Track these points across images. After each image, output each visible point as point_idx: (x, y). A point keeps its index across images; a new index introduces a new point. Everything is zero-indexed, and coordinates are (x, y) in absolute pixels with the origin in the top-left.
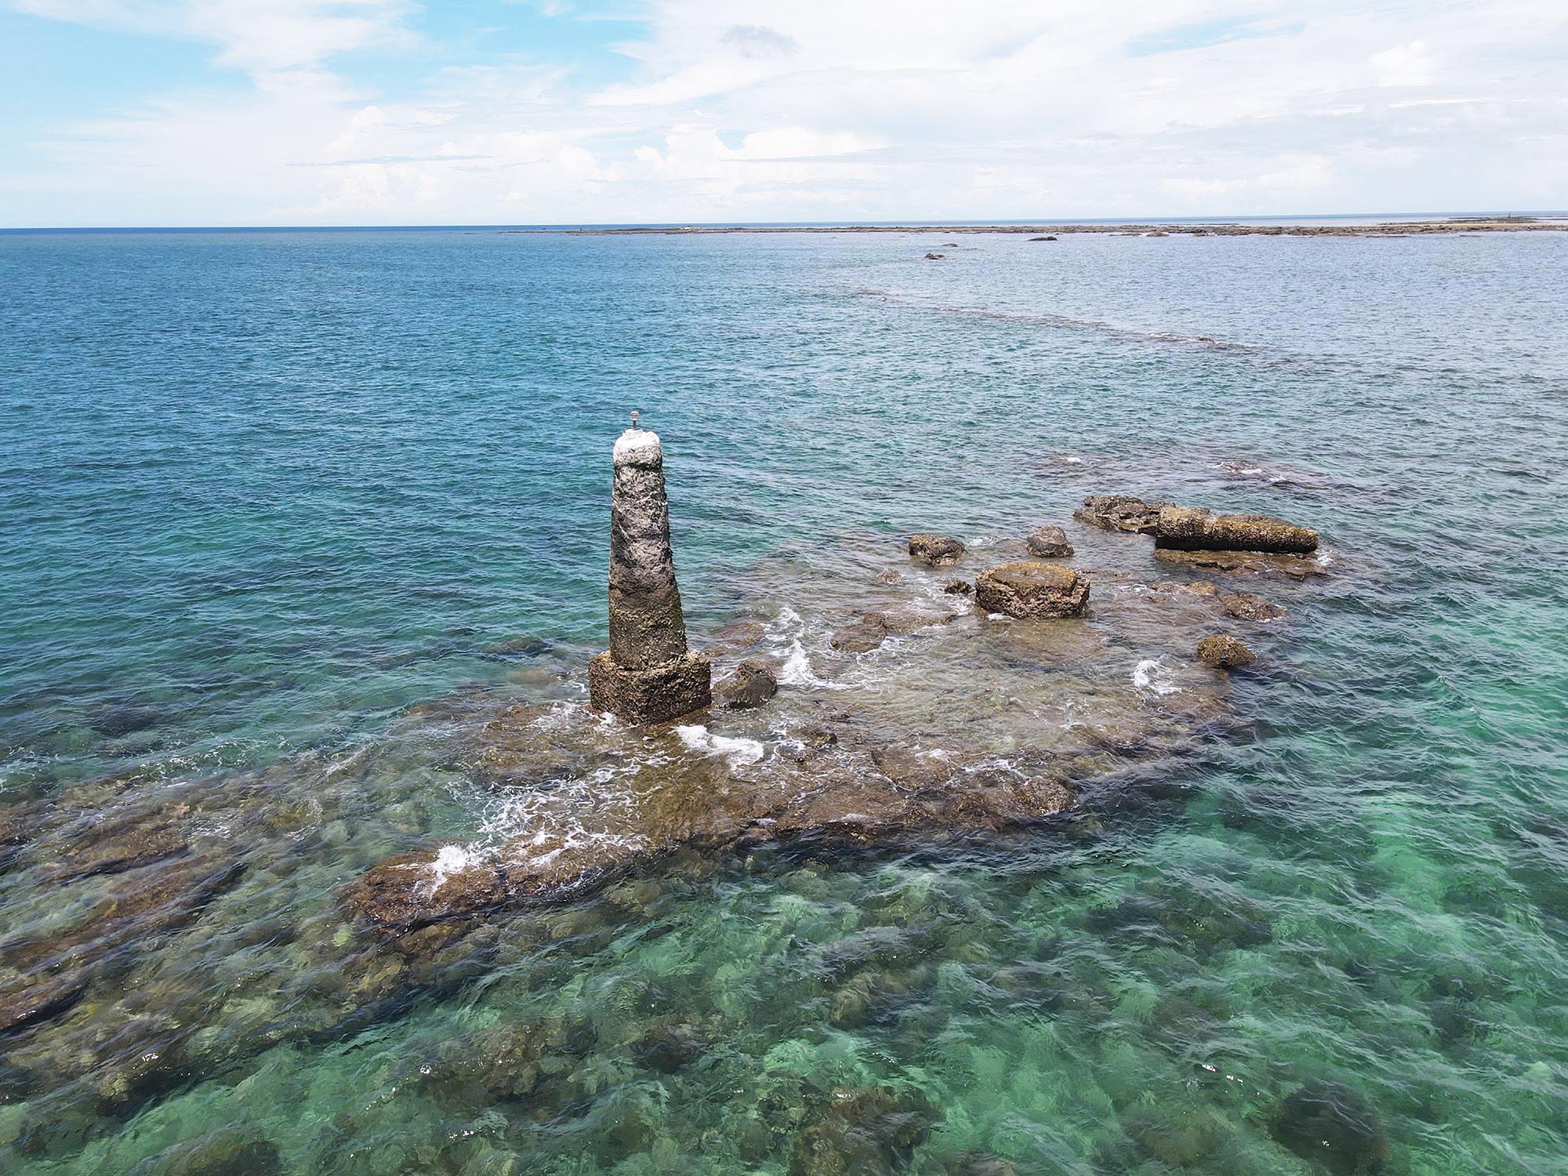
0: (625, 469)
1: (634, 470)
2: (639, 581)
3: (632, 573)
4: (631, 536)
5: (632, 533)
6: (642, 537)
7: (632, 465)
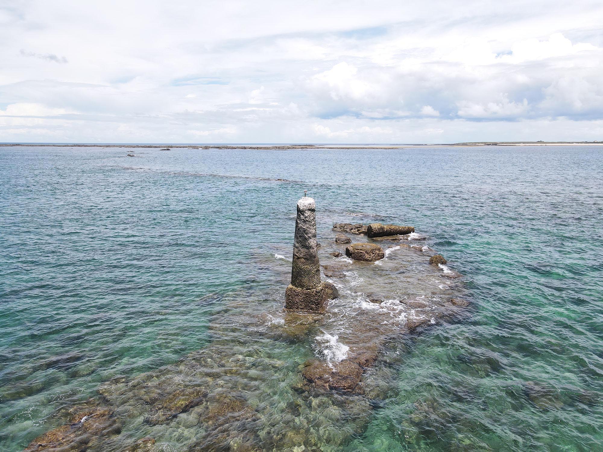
0: (307, 211)
1: (310, 212)
2: (312, 254)
3: (309, 251)
4: (309, 237)
5: (309, 236)
6: (313, 237)
7: (309, 210)
